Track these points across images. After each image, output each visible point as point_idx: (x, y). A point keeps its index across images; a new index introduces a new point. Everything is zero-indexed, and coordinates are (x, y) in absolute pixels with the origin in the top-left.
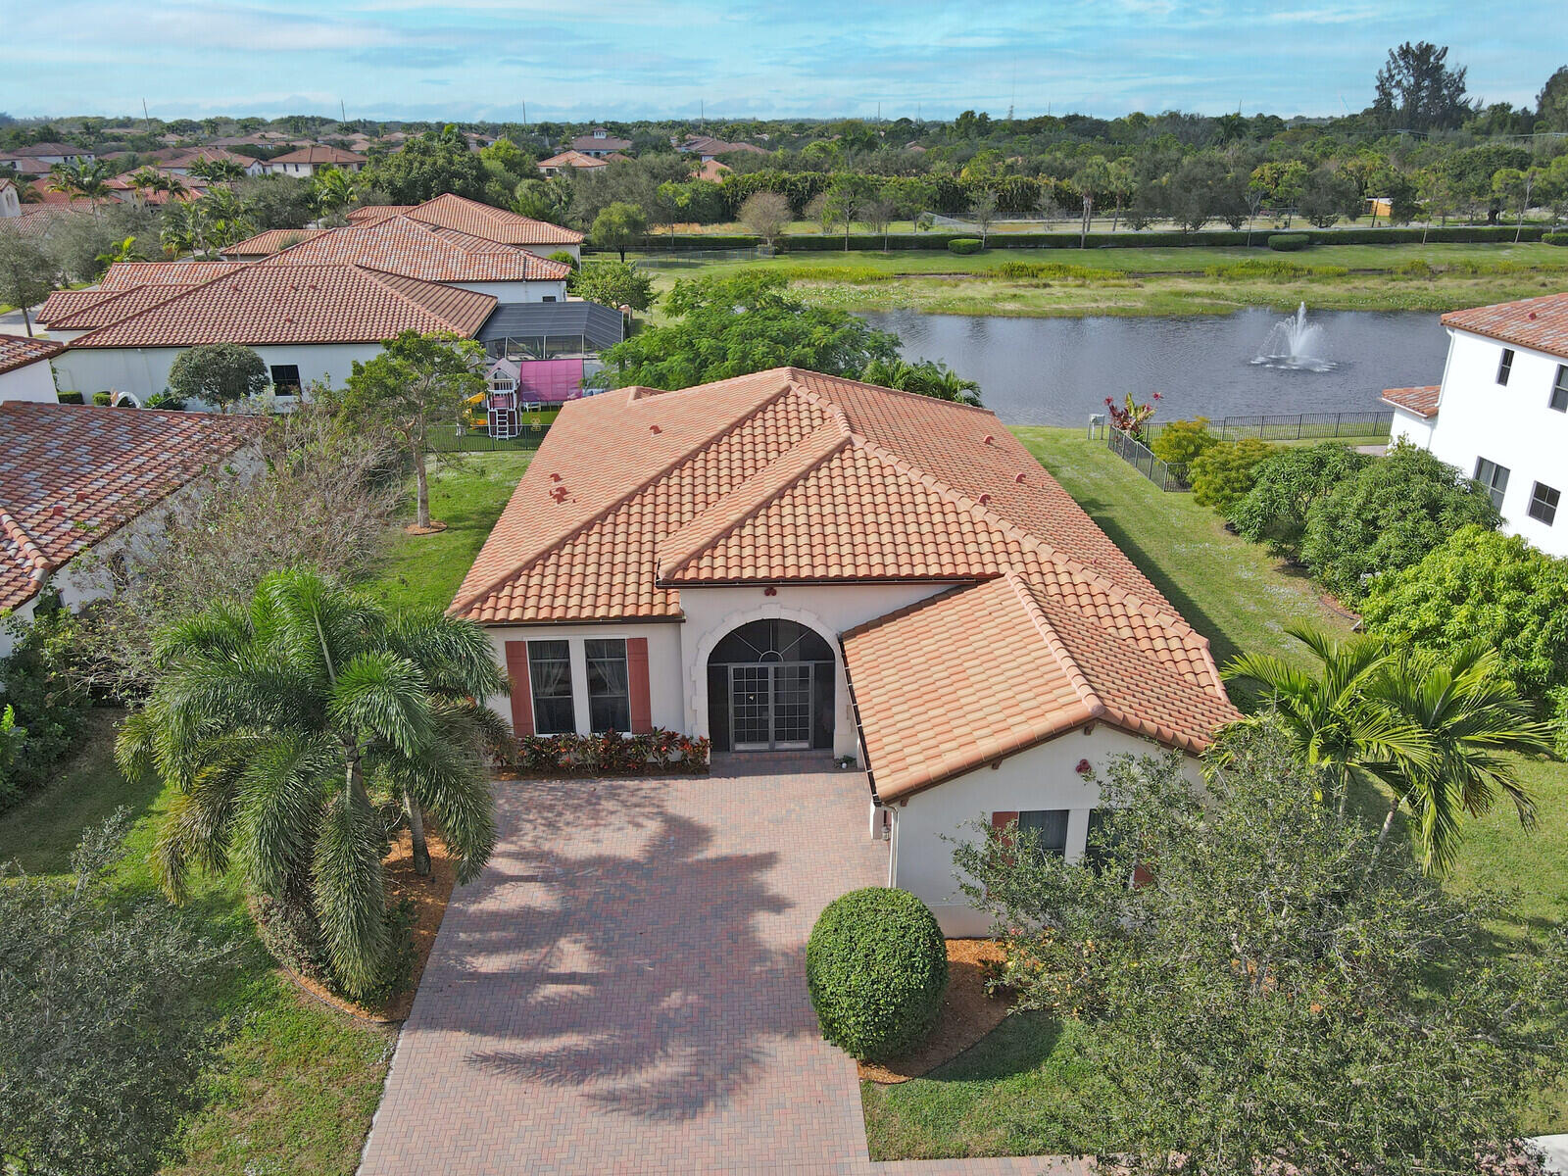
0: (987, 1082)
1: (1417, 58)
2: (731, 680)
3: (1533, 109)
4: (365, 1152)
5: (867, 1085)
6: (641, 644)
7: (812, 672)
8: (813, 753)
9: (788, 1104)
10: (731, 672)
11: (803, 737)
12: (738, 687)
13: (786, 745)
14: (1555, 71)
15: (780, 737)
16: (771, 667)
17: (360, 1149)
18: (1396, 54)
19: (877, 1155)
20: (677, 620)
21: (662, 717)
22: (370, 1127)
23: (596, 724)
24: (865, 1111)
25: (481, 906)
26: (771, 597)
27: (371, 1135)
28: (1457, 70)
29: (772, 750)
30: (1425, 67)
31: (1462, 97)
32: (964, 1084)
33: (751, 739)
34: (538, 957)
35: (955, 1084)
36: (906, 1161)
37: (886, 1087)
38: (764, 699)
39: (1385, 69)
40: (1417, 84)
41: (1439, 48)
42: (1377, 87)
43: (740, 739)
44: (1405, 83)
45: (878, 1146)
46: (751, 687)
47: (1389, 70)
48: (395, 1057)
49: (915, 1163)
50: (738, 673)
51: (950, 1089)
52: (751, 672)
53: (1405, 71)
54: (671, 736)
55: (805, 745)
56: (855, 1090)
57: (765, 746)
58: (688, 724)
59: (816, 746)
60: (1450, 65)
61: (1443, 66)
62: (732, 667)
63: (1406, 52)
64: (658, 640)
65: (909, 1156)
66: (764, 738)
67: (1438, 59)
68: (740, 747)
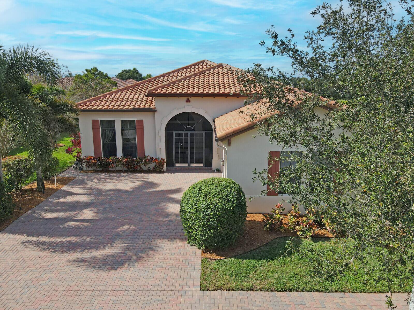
0: (265, 261)
2: (174, 137)
5: (204, 260)
6: (141, 122)
7: (204, 135)
8: (205, 168)
9: (164, 266)
10: (174, 134)
11: (201, 162)
12: (177, 140)
13: (195, 165)
15: (192, 162)
16: (189, 133)
19: (204, 288)
20: (153, 111)
21: (148, 152)
23: (125, 155)
24: (202, 269)
25: (59, 200)
26: (188, 103)
29: (189, 166)
32: (252, 261)
33: (182, 162)
34: (72, 214)
35: (248, 261)
36: (219, 291)
37: (214, 261)
38: (186, 145)
43: (177, 162)
45: (206, 284)
46: (181, 141)
49: (223, 292)
50: (177, 134)
51: (246, 263)
52: (181, 134)
54: (152, 159)
55: (202, 165)
56: (199, 262)
57: (187, 165)
58: (158, 154)
59: (206, 165)
62: (174, 132)
65: (221, 289)
66: (186, 162)
68: (177, 165)
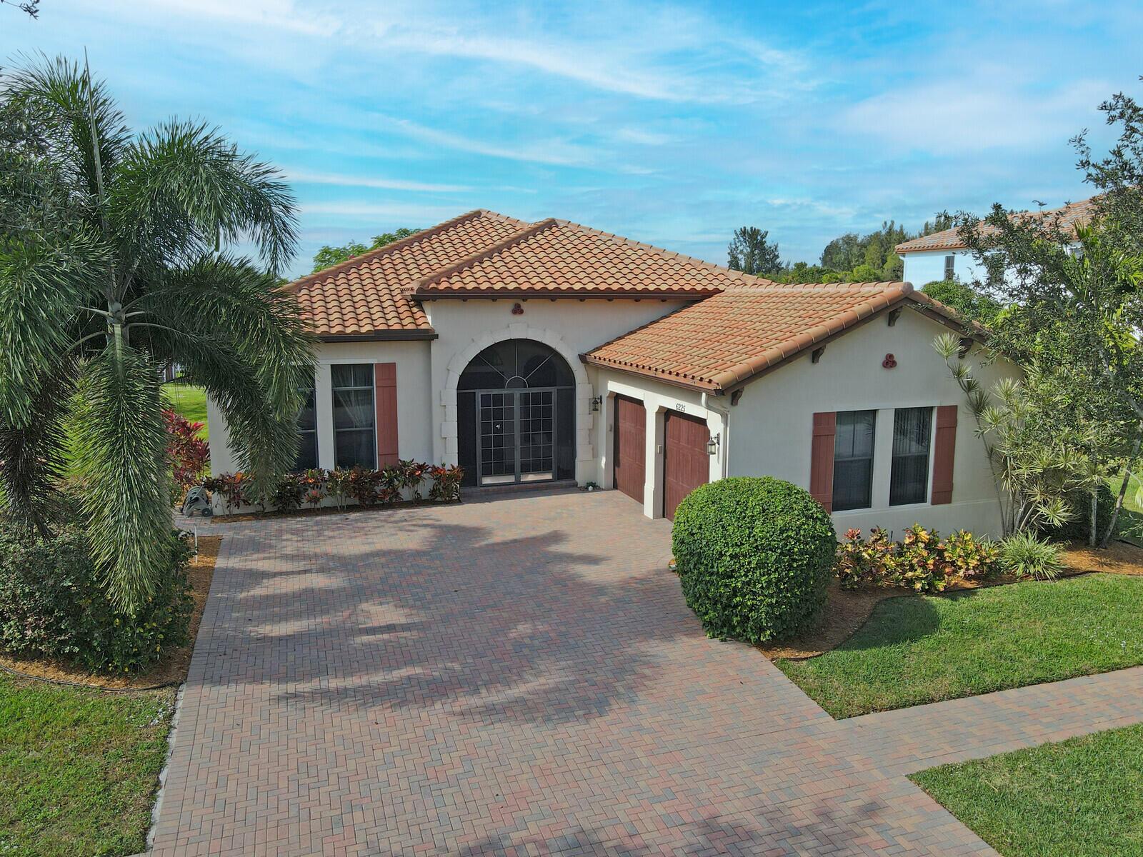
1: (750, 236)
2: (479, 407)
3: (819, 264)
4: (157, 812)
5: (782, 664)
6: (390, 369)
7: (554, 397)
8: (557, 483)
10: (479, 399)
11: (547, 468)
12: (485, 414)
13: (531, 477)
14: (829, 244)
15: (526, 469)
16: (517, 393)
17: (149, 808)
18: (738, 233)
19: (839, 714)
20: (426, 337)
21: (409, 450)
22: (157, 784)
23: (341, 461)
24: (795, 682)
25: (252, 593)
26: (518, 317)
27: (160, 793)
28: (773, 245)
29: (518, 482)
30: (755, 242)
31: (778, 261)
33: (499, 472)
36: (873, 714)
37: (805, 662)
38: (510, 427)
39: (733, 243)
40: (752, 252)
41: (763, 232)
42: (729, 253)
43: (487, 473)
44: (745, 251)
45: (836, 706)
46: (497, 416)
47: (735, 244)
48: (177, 716)
49: (881, 714)
50: (485, 399)
52: (497, 398)
53: (744, 244)
54: (421, 467)
55: (549, 476)
57: (510, 479)
58: (437, 454)
59: (559, 476)
60: (769, 242)
61: (765, 242)
62: (479, 393)
63: (744, 232)
64: (406, 362)
65: (874, 709)
66: (510, 470)
67: (762, 237)
68: (487, 481)
